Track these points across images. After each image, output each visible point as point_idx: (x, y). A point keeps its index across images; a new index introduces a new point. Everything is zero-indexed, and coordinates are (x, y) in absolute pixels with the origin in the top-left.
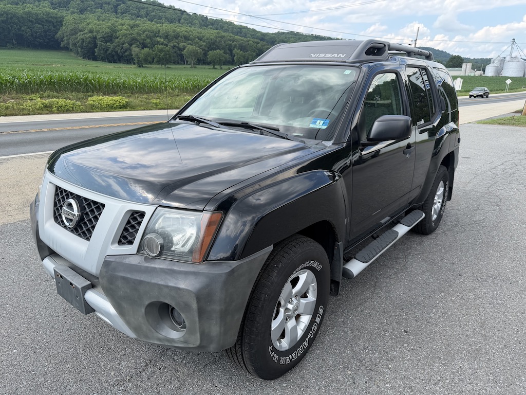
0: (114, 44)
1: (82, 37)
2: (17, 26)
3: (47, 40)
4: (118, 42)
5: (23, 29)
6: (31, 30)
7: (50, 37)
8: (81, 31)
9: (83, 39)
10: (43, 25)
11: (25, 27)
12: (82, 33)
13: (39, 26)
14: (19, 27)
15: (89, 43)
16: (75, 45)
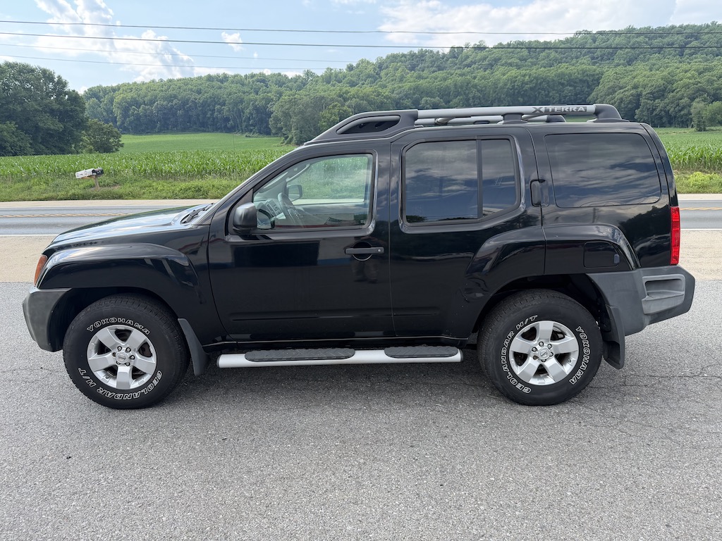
0: (667, 101)
1: (621, 95)
4: (673, 97)
5: (551, 94)
6: (560, 94)
8: (621, 88)
9: (622, 98)
10: (575, 87)
11: (554, 92)
12: (622, 91)
13: (570, 88)
14: (547, 92)
15: (628, 104)
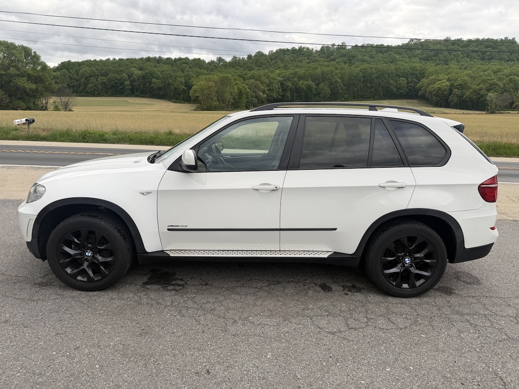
0: (470, 91)
2: (386, 80)
3: (408, 90)
4: (475, 88)
5: (390, 82)
6: (397, 83)
7: (411, 88)
10: (407, 78)
11: (392, 81)
12: (440, 82)
16: (431, 93)
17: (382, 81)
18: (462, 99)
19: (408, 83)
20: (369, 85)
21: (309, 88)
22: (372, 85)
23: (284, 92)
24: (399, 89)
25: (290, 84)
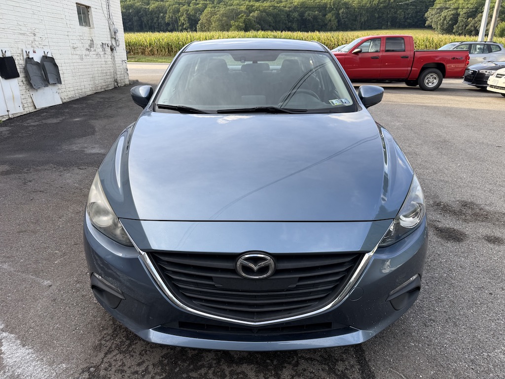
1: (445, 14)
2: (394, 9)
3: (416, 20)
5: (398, 12)
6: (405, 12)
7: (419, 17)
8: (447, 8)
9: (445, 16)
10: (416, 6)
11: (401, 10)
12: (446, 11)
13: (412, 7)
14: (396, 10)
15: (449, 21)
16: (436, 23)
17: (390, 11)
18: (467, 28)
19: (417, 12)
20: (377, 15)
21: (315, 18)
22: (380, 15)
23: (290, 24)
24: (408, 18)
25: (296, 15)
